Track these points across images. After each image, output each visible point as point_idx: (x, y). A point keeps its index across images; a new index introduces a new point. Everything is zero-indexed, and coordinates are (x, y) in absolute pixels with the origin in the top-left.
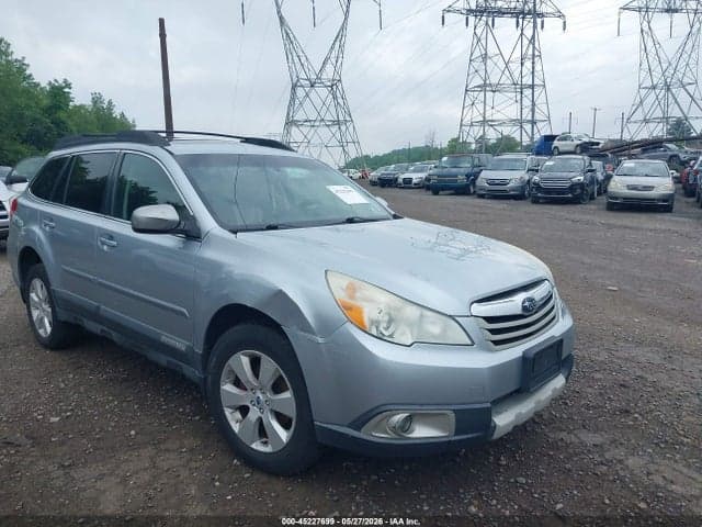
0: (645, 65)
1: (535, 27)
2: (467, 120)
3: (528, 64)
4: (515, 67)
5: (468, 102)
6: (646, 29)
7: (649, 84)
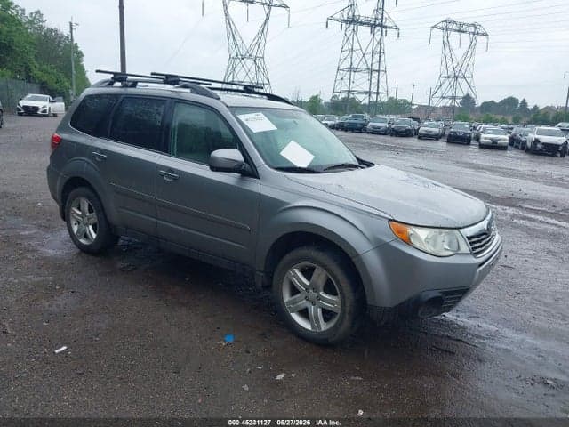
0: (444, 63)
1: (382, 34)
2: (338, 89)
3: (377, 57)
4: (368, 57)
5: (339, 78)
6: (446, 41)
7: (446, 75)
